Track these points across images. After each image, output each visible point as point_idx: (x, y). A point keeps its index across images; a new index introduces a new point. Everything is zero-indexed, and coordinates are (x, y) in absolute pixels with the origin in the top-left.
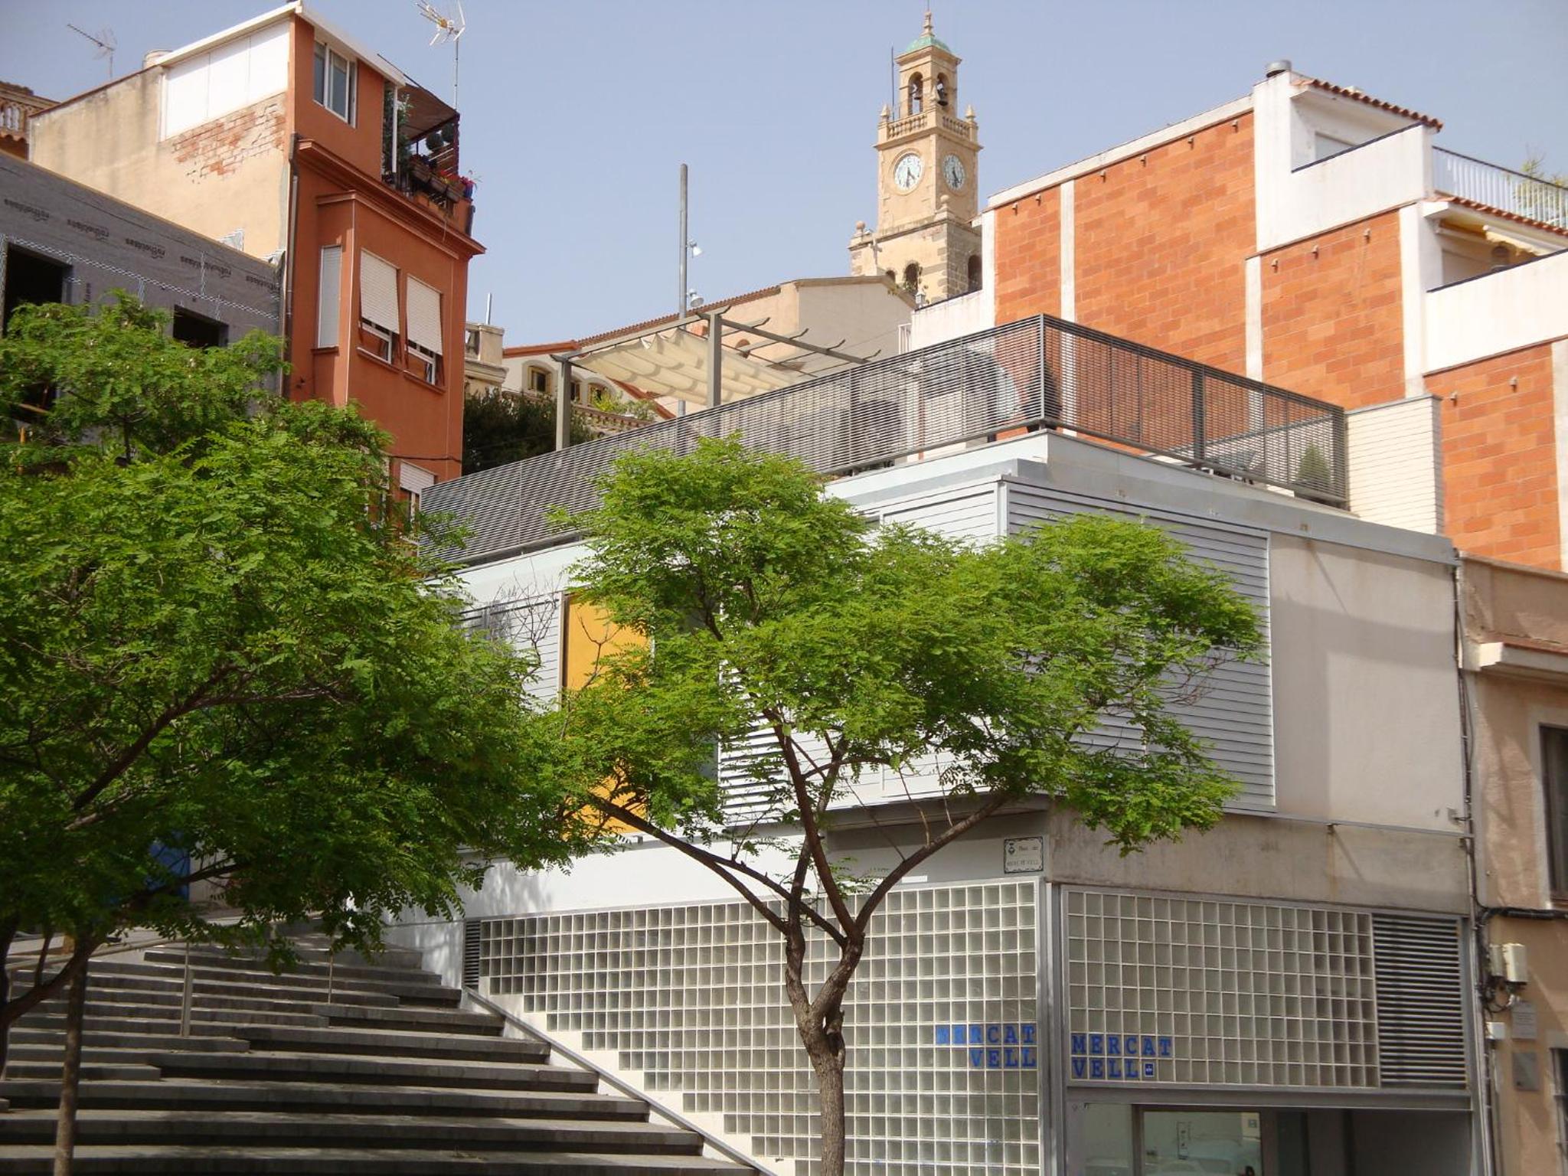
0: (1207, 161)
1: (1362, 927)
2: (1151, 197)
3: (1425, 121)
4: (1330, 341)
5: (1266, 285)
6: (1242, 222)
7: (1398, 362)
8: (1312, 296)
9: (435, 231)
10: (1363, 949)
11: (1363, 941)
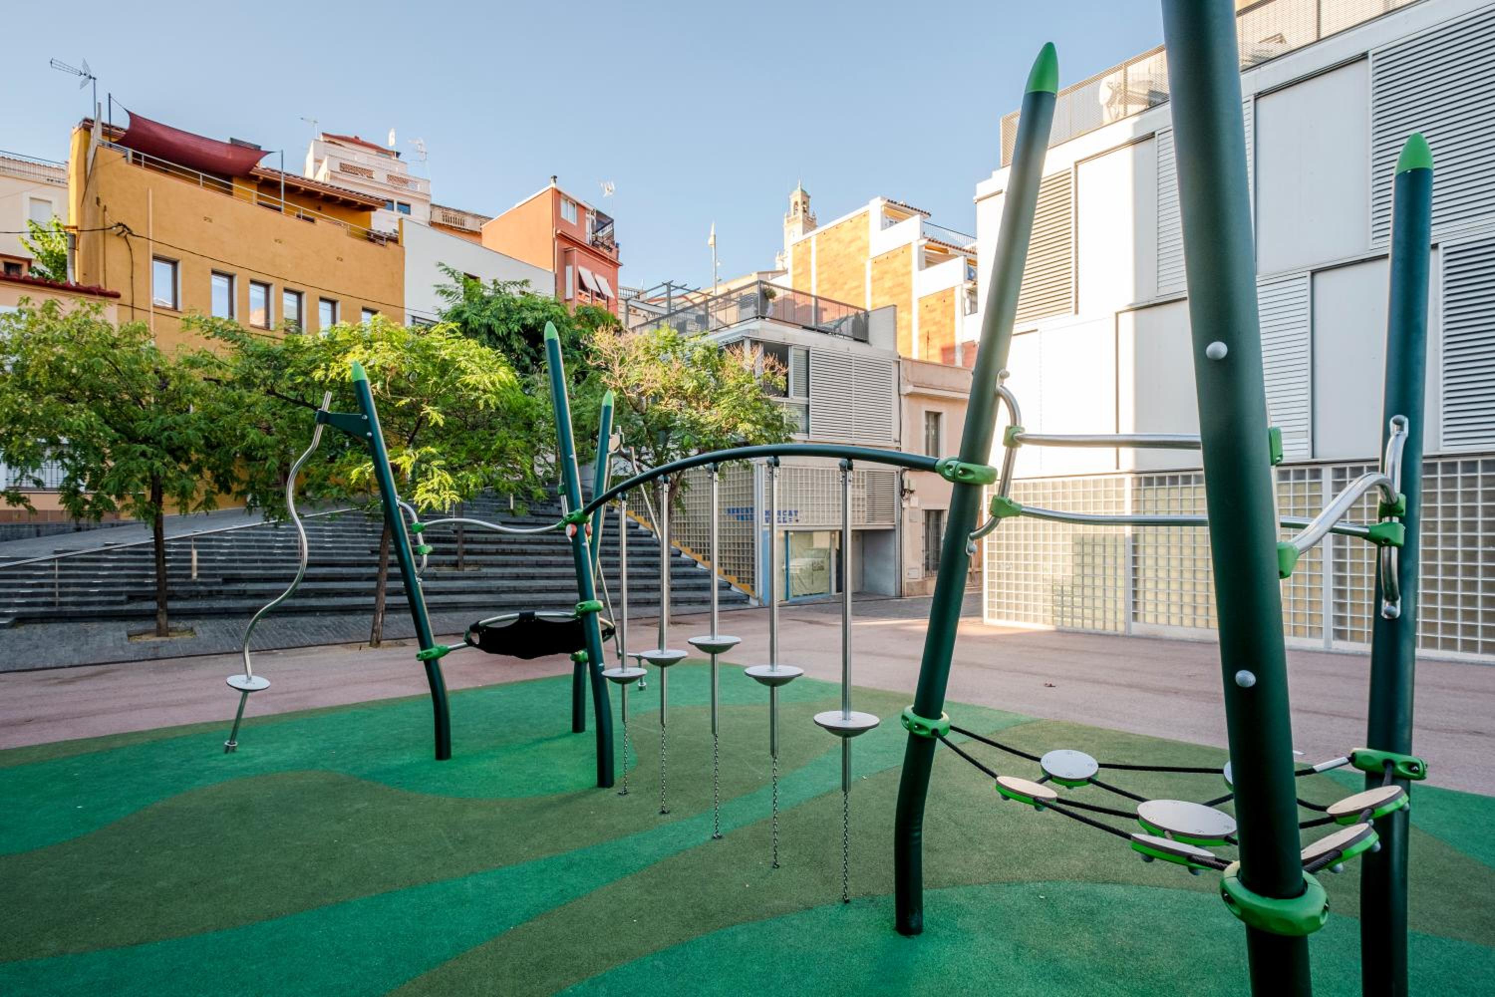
0: (856, 228)
1: (863, 475)
2: (839, 240)
3: (922, 212)
4: (890, 288)
5: (873, 269)
6: (864, 249)
7: (910, 295)
8: (886, 273)
9: (604, 259)
10: (863, 482)
11: (863, 480)
